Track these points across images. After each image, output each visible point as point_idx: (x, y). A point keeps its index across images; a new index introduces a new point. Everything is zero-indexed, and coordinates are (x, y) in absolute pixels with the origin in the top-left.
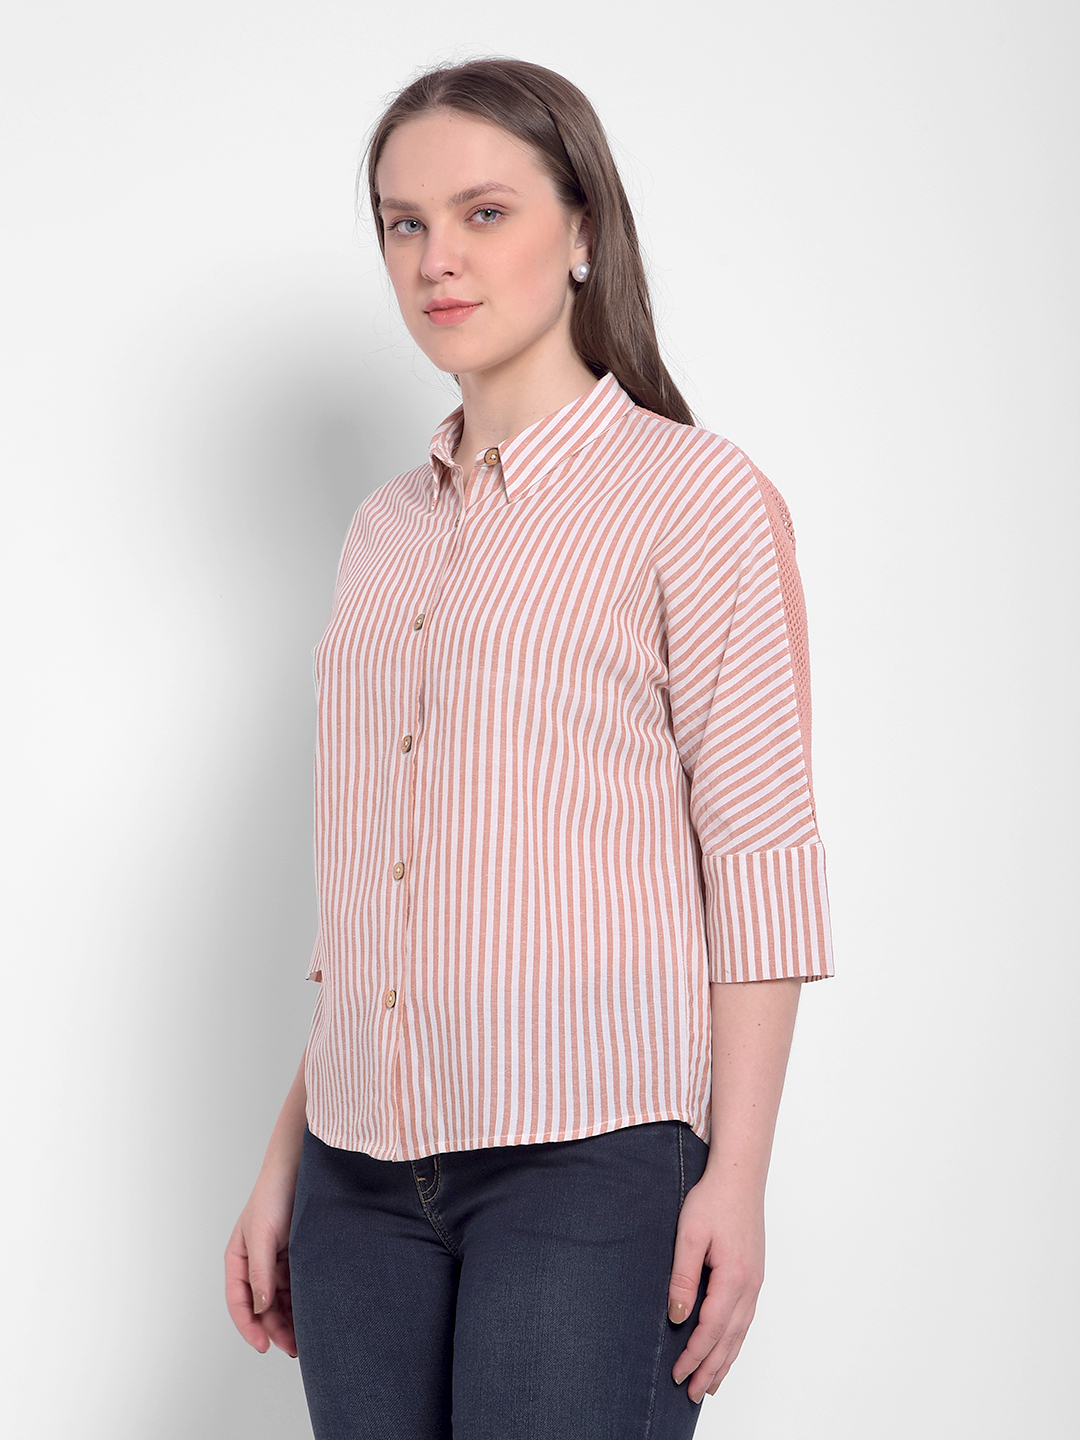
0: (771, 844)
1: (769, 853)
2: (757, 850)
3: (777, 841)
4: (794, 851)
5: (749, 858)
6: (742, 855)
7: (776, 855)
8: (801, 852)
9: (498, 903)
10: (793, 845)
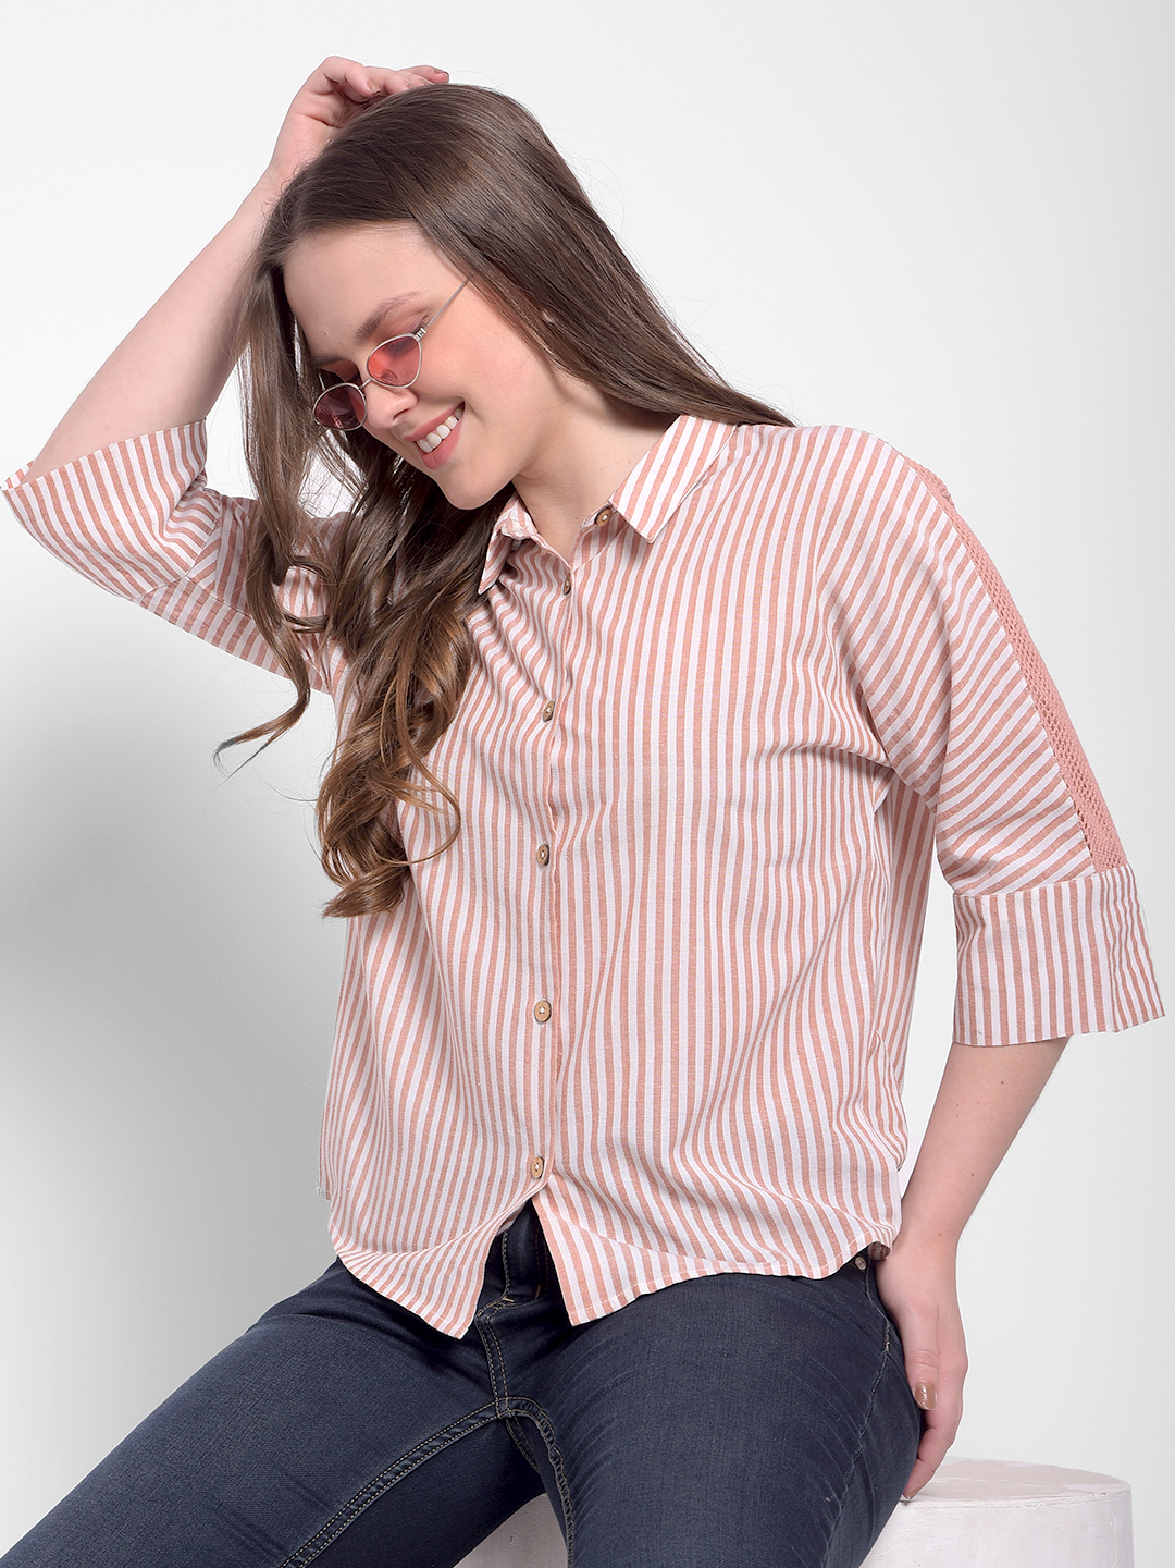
0: (1037, 881)
1: (1035, 891)
2: (1020, 889)
3: (1044, 876)
4: (1065, 886)
5: (1010, 899)
6: (1002, 896)
7: (1043, 893)
8: (1073, 887)
9: (675, 1047)
10: (1065, 878)
